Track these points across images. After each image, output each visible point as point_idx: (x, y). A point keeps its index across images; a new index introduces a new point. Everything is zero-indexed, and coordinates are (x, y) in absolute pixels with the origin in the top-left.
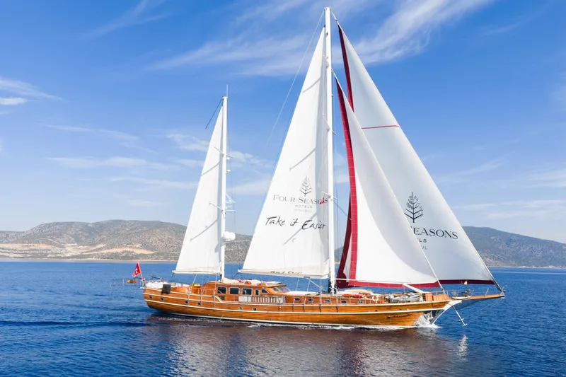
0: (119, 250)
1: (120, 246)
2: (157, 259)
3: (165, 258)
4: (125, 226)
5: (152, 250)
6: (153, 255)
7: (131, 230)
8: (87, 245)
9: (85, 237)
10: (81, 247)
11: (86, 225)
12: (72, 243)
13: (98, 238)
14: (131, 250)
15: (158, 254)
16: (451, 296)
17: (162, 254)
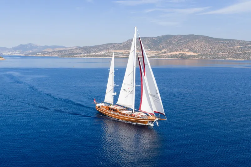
0: (177, 53)
1: (177, 51)
2: (201, 58)
3: (206, 57)
4: (175, 38)
5: (197, 53)
6: (198, 55)
7: (178, 40)
8: (156, 50)
9: (153, 45)
10: (153, 51)
11: (152, 39)
12: (147, 49)
13: (161, 46)
14: (184, 53)
15: (201, 55)
16: (156, 118)
17: (204, 55)
